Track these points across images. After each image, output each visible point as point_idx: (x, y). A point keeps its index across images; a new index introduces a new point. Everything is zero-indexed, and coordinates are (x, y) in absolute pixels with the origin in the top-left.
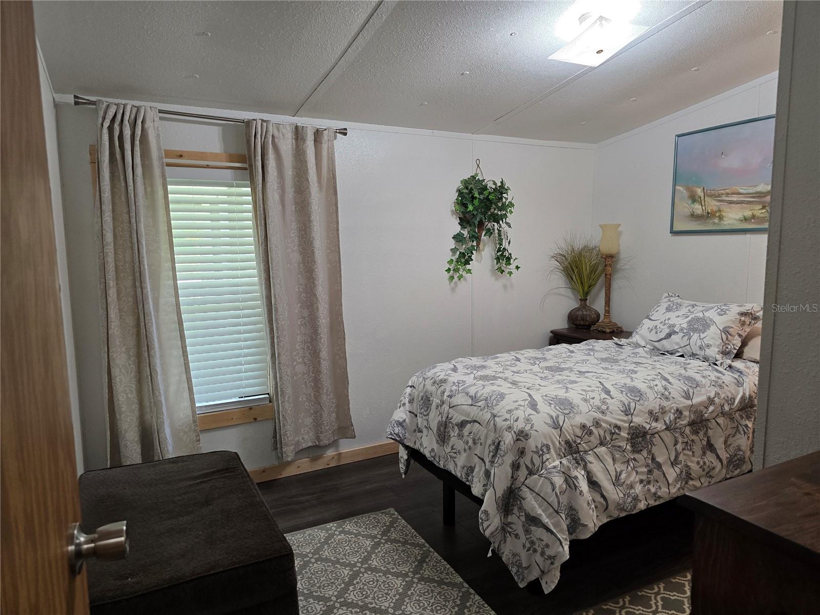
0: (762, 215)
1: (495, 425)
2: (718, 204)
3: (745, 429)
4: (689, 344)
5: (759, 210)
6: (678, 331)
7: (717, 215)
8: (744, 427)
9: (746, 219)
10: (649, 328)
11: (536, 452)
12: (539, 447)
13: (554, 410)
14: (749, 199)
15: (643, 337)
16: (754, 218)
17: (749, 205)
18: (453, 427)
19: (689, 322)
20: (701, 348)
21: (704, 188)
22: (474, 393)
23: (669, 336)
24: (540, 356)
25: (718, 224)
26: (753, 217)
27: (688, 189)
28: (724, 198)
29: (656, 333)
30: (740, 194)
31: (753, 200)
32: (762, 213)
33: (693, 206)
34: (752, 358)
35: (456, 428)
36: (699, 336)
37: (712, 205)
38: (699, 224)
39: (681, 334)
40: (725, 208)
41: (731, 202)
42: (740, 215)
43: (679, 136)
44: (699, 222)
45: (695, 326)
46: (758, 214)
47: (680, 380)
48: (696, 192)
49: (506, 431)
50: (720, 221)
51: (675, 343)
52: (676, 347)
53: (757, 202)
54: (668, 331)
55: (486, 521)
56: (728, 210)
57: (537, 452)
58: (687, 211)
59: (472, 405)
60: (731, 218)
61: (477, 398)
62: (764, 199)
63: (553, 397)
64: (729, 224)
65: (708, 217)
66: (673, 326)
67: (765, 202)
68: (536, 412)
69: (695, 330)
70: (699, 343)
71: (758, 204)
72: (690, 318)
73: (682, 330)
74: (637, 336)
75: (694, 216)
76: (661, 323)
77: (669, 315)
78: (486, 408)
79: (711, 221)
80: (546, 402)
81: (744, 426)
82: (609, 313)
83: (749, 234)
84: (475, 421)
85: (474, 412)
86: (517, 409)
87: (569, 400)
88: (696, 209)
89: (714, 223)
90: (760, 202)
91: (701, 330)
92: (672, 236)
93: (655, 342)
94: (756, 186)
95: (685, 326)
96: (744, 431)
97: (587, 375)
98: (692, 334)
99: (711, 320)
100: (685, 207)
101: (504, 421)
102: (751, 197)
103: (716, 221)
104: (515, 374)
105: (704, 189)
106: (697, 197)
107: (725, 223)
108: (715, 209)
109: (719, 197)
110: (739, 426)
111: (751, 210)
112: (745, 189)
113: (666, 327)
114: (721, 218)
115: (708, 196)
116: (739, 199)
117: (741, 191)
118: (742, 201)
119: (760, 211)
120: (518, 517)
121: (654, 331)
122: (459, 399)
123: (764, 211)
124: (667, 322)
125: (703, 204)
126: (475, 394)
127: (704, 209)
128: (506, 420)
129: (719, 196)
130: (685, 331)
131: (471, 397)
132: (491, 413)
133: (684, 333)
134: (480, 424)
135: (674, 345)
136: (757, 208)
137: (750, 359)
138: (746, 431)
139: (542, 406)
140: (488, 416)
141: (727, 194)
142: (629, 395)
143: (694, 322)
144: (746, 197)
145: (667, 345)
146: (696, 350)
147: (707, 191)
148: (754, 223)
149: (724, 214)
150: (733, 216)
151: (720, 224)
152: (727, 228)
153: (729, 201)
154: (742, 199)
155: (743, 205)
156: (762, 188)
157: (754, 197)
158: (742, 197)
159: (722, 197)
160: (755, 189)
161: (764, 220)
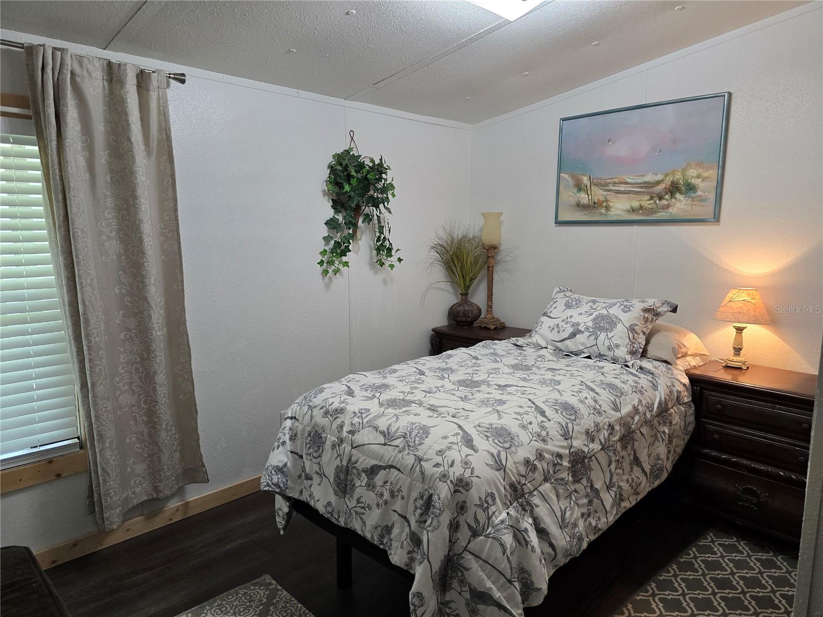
0: (649, 206)
1: (422, 473)
2: (605, 193)
3: (663, 436)
4: (596, 344)
5: (647, 200)
6: (583, 330)
7: (604, 205)
8: (662, 434)
9: (633, 210)
10: (549, 327)
11: (479, 505)
12: (483, 498)
13: (493, 445)
14: (637, 190)
15: (543, 337)
16: (641, 209)
17: (636, 196)
18: (359, 474)
19: (594, 320)
20: (609, 348)
21: (590, 176)
22: (386, 427)
23: (573, 335)
24: (443, 365)
25: (605, 215)
26: (641, 207)
27: (574, 177)
28: (611, 187)
29: (559, 332)
30: (627, 183)
31: (641, 190)
32: (649, 204)
33: (578, 195)
34: (657, 356)
35: (363, 475)
36: (607, 335)
37: (598, 194)
38: (584, 214)
39: (587, 334)
40: (611, 197)
41: (618, 192)
42: (627, 206)
43: (564, 120)
44: (585, 212)
45: (601, 325)
46: (646, 205)
47: (604, 389)
48: (581, 181)
49: (440, 480)
50: (607, 212)
51: (580, 343)
52: (582, 348)
53: (644, 192)
54: (571, 330)
55: (420, 607)
56: (615, 200)
57: (481, 506)
58: (573, 201)
59: (385, 444)
60: (618, 208)
61: (392, 434)
62: (651, 190)
63: (488, 426)
64: (616, 215)
65: (594, 207)
66: (577, 325)
67: (653, 193)
68: (474, 450)
69: (602, 329)
70: (607, 343)
71: (646, 194)
72: (594, 316)
73: (587, 329)
74: (537, 336)
75: (580, 206)
76: (563, 321)
77: (569, 312)
78: (406, 448)
79: (598, 212)
80: (482, 435)
81: (662, 432)
82: (492, 308)
83: (635, 225)
84: (391, 467)
85: (389, 454)
86: (449, 448)
87: (506, 430)
88: (582, 198)
89: (601, 214)
90: (648, 192)
91: (608, 329)
92: (556, 226)
93: (558, 342)
94: (644, 175)
95: (590, 324)
96: (662, 438)
97: (509, 389)
98: (599, 333)
99: (617, 317)
100: (570, 196)
101: (434, 466)
102: (638, 187)
103: (603, 211)
104: (428, 395)
105: (590, 178)
106: (583, 186)
107: (612, 213)
108: (602, 198)
110: (658, 433)
111: (639, 201)
112: (632, 179)
113: (568, 325)
114: (608, 208)
115: (595, 185)
116: (627, 189)
117: (629, 180)
118: (630, 191)
119: (648, 202)
120: (460, 593)
121: (556, 330)
122: (366, 436)
123: (652, 202)
124: (569, 320)
125: (589, 193)
126: (388, 429)
127: (590, 197)
128: (437, 465)
129: (606, 185)
130: (591, 330)
131: (382, 433)
132: (415, 455)
133: (590, 333)
134: (399, 470)
135: (580, 345)
136: (645, 199)
137: (654, 358)
138: (664, 438)
139: (478, 441)
140: (410, 460)
141: (615, 183)
142: (564, 414)
143: (599, 320)
144: (634, 187)
145: (571, 345)
146: (603, 350)
147: (593, 179)
148: (642, 214)
149: (611, 204)
150: (620, 206)
151: (607, 215)
152: (614, 218)
153: (617, 190)
154: (630, 189)
155: (631, 195)
156: (650, 178)
157: (641, 187)
158: (630, 187)
159: (609, 186)
160: (643, 179)
161: (652, 211)
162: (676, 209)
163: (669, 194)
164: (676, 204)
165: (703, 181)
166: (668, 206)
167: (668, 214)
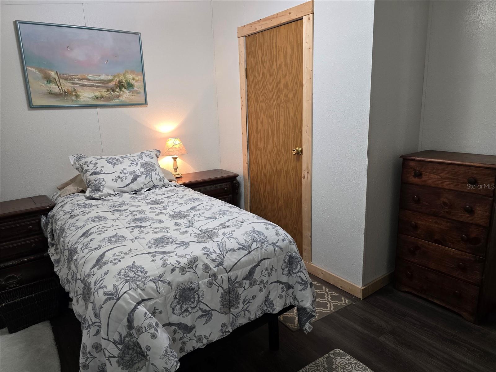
0: (107, 95)
2: (73, 85)
5: (105, 92)
7: (74, 94)
9: (97, 98)
14: (96, 84)
16: (102, 98)
17: (97, 88)
21: (56, 71)
26: (102, 96)
27: (41, 71)
28: (77, 82)
30: (89, 80)
31: (99, 85)
33: (49, 85)
37: (67, 86)
38: (59, 101)
40: (78, 88)
41: (83, 85)
42: (92, 95)
44: (58, 99)
46: (105, 95)
48: (49, 75)
50: (77, 99)
53: (102, 86)
56: (82, 91)
58: (44, 89)
60: (85, 97)
62: (107, 85)
64: (85, 101)
65: (65, 95)
66: (134, 172)
67: (108, 87)
71: (104, 88)
75: (51, 94)
79: (69, 99)
83: (99, 108)
88: (53, 88)
89: (73, 100)
90: (104, 87)
94: (100, 75)
95: (141, 170)
100: (41, 85)
102: (97, 83)
103: (74, 98)
105: (57, 73)
106: (51, 79)
107: (81, 100)
108: (70, 89)
109: (72, 80)
111: (99, 92)
112: (92, 77)
113: (127, 175)
114: (77, 96)
115: (62, 79)
116: (89, 84)
117: (89, 77)
118: (92, 85)
123: (108, 93)
125: (59, 84)
127: (60, 88)
128: (284, 240)
130: (145, 173)
132: (270, 244)
133: (145, 175)
135: (140, 185)
141: (79, 79)
143: (144, 166)
144: (94, 83)
146: (156, 182)
147: (60, 74)
148: (103, 101)
149: (79, 93)
150: (86, 95)
151: (77, 101)
152: (84, 104)
153: (81, 84)
154: (91, 84)
155: (93, 88)
156: (103, 77)
157: (99, 83)
158: (91, 82)
159: (75, 80)
160: (99, 77)
161: (109, 99)
162: (124, 98)
163: (119, 88)
164: (124, 95)
165: (136, 82)
166: (119, 96)
167: (120, 101)
